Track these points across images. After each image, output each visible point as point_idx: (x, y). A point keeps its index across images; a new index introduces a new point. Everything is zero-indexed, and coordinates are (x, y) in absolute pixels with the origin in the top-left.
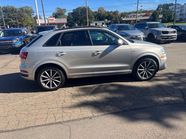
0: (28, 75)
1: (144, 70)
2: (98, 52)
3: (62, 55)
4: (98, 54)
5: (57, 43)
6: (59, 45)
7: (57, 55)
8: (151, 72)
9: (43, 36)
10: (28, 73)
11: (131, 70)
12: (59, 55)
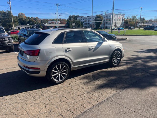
0: (40, 72)
1: (115, 59)
2: (92, 47)
3: (69, 51)
4: (92, 49)
5: (64, 41)
6: (65, 43)
7: (66, 51)
8: (118, 59)
9: (49, 34)
10: (40, 69)
11: (109, 60)
12: (67, 51)
